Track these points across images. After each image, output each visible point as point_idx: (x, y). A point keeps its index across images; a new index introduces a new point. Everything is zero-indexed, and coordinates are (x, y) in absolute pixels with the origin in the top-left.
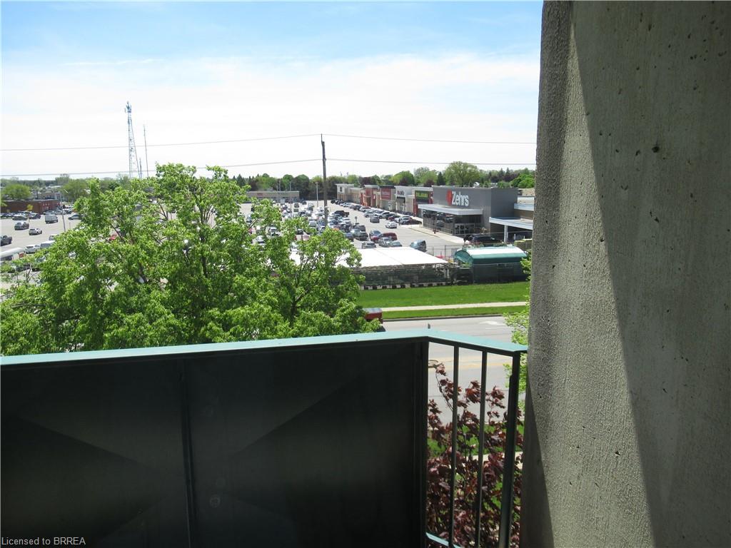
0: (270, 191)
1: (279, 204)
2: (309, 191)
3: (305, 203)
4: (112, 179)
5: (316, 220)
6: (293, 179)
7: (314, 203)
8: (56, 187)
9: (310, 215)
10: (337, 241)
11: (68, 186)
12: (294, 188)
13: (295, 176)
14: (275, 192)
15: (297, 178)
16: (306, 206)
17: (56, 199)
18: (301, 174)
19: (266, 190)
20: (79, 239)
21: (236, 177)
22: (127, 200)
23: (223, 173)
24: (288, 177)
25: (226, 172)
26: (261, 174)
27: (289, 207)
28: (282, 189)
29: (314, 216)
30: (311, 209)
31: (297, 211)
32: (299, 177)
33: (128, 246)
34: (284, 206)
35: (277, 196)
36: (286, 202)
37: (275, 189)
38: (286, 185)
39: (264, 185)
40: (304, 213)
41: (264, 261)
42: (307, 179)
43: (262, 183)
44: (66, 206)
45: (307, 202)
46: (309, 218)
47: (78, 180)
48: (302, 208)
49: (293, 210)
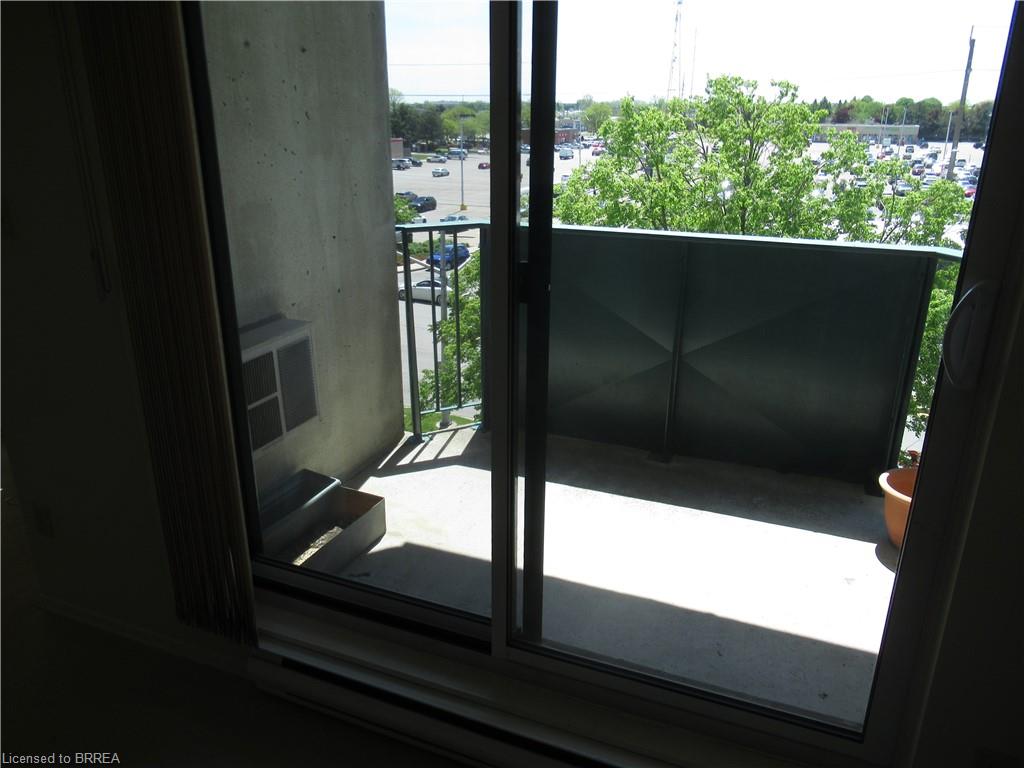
0: (869, 125)
1: (881, 146)
2: (937, 127)
3: (926, 146)
4: (644, 102)
5: (938, 175)
6: (913, 104)
7: (940, 146)
8: (576, 112)
9: (929, 167)
10: (951, 200)
11: (590, 111)
12: (910, 119)
13: (916, 101)
14: (878, 125)
15: (920, 104)
16: (927, 151)
17: (574, 128)
18: (929, 97)
19: (862, 122)
20: (604, 169)
21: (818, 102)
22: (661, 125)
23: (792, 91)
24: (905, 102)
25: (796, 89)
26: (860, 97)
27: (896, 152)
28: (890, 122)
29: (937, 168)
30: (934, 156)
31: (909, 158)
32: (923, 102)
33: (654, 183)
34: (888, 149)
35: (880, 132)
36: (893, 142)
37: (878, 121)
38: (898, 115)
39: (862, 115)
40: (920, 162)
41: (829, 222)
42: (940, 105)
43: (859, 111)
44: (585, 138)
45: (930, 144)
46: (927, 171)
47: (602, 103)
48: (919, 153)
49: (901, 157)
